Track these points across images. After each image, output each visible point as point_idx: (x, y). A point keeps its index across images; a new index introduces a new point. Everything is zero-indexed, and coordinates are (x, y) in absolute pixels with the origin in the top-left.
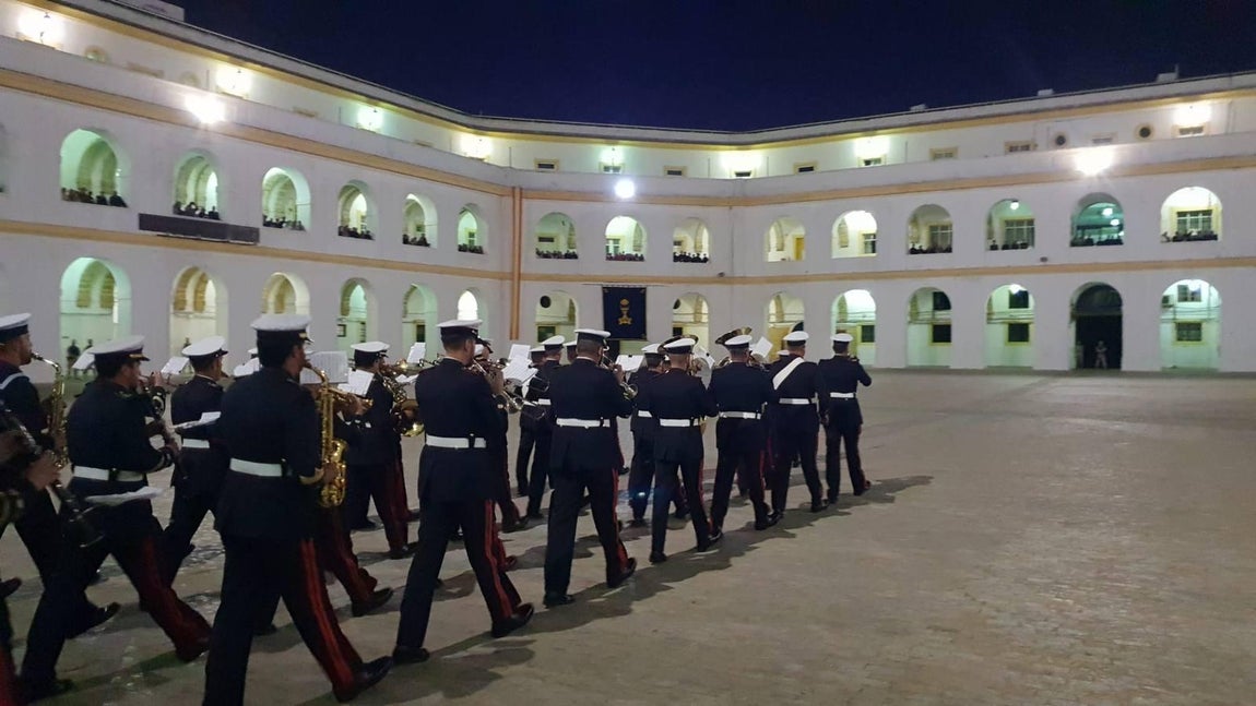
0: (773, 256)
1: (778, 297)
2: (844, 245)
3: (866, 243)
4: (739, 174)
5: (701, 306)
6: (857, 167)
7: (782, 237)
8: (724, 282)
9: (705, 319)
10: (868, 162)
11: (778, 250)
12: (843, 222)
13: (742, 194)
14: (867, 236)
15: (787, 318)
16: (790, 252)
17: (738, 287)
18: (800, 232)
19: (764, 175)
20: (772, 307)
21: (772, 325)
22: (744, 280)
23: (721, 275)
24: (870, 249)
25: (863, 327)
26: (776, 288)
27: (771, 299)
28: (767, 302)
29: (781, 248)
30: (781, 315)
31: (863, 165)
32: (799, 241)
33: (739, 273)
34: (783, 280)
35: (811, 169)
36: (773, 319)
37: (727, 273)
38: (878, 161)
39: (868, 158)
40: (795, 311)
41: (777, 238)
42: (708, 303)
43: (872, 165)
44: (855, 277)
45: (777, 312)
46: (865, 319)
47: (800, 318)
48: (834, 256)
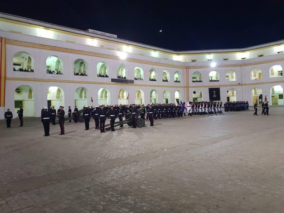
0: (253, 78)
1: (255, 88)
2: (273, 74)
3: (279, 73)
4: (242, 59)
5: (234, 91)
6: (275, 54)
7: (255, 73)
8: (240, 85)
9: (235, 95)
10: (278, 53)
11: (254, 77)
12: (272, 68)
13: (244, 63)
14: (279, 72)
15: (257, 94)
16: (257, 77)
17: (244, 86)
18: (260, 72)
19: (250, 58)
20: (253, 91)
21: (253, 96)
22: (246, 85)
23: (239, 84)
24: (280, 75)
25: (279, 95)
26: (254, 86)
27: (253, 89)
28: (252, 90)
29: (255, 76)
30: (256, 93)
31: (277, 53)
32: (260, 74)
33: (243, 83)
34: (256, 84)
35: (262, 56)
36: (253, 94)
37: (241, 83)
38: (282, 52)
39: (278, 51)
40: (259, 92)
41: (254, 74)
42: (236, 90)
43: (280, 53)
44: (277, 82)
45: (255, 92)
46: (280, 93)
47: (261, 93)
48: (270, 77)
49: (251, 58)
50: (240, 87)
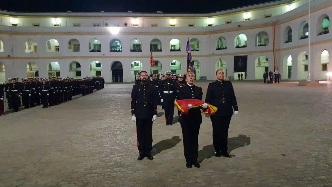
0: (27, 51)
1: (30, 63)
2: (50, 48)
3: (56, 49)
4: (13, 25)
5: (2, 66)
6: (52, 26)
7: (30, 45)
8: (9, 58)
9: (4, 70)
10: (55, 25)
11: (28, 49)
12: (49, 41)
13: (14, 30)
14: (56, 46)
15: (33, 70)
16: (32, 50)
17: (15, 60)
18: (36, 44)
19: (22, 26)
20: (28, 66)
21: (28, 72)
22: (17, 58)
23: (9, 56)
24: (57, 50)
25: (57, 72)
26: (29, 61)
27: (27, 64)
29: (30, 48)
30: (31, 69)
31: (54, 26)
32: (35, 47)
33: (15, 56)
34: (30, 59)
35: (38, 26)
36: (28, 70)
37: (11, 56)
38: (58, 25)
39: (55, 24)
40: (35, 68)
41: (28, 45)
42: (4, 65)
43: (57, 26)
44: (54, 58)
45: (29, 68)
46: (57, 70)
47: (37, 70)
48: (47, 51)
49: (24, 26)
50: (11, 60)
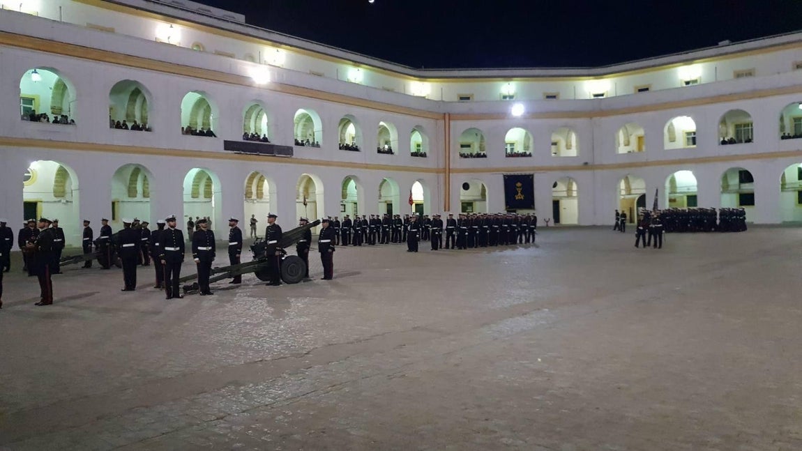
0: (622, 150)
1: (627, 178)
2: (672, 140)
3: (688, 139)
4: (596, 95)
5: (572, 185)
6: (680, 86)
7: (628, 136)
8: (588, 169)
9: (575, 194)
10: (687, 83)
11: (625, 146)
12: (672, 124)
13: (599, 109)
14: (688, 134)
15: (633, 192)
16: (633, 146)
17: (598, 172)
18: (641, 132)
19: (614, 95)
20: (623, 185)
21: (622, 197)
22: (602, 167)
23: (586, 164)
24: (691, 143)
25: (688, 197)
26: (625, 171)
27: (621, 179)
28: (618, 181)
29: (627, 144)
30: (629, 190)
31: (684, 85)
32: (640, 138)
33: (597, 163)
34: (630, 166)
35: (647, 89)
36: (623, 192)
37: (590, 162)
38: (695, 81)
39: (688, 80)
40: (639, 187)
41: (625, 137)
42: (577, 183)
43: (691, 84)
44: (682, 162)
45: (626, 188)
46: (690, 191)
47: (643, 191)
48: (666, 148)
49: (618, 95)
50: (588, 173)
